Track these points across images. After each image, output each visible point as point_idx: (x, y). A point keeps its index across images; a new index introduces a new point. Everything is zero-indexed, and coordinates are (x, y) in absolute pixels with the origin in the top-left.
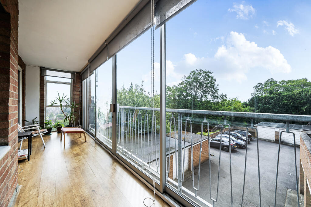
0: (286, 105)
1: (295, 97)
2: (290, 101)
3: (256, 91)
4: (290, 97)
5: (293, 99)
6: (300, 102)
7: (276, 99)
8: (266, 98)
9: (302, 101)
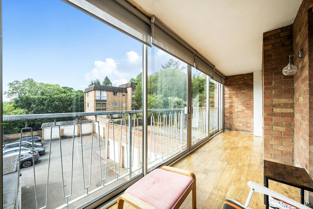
0: (58, 106)
1: (63, 99)
2: (60, 103)
3: (11, 89)
4: (60, 100)
5: (62, 101)
6: (67, 104)
7: (49, 100)
8: (39, 99)
9: (68, 103)
